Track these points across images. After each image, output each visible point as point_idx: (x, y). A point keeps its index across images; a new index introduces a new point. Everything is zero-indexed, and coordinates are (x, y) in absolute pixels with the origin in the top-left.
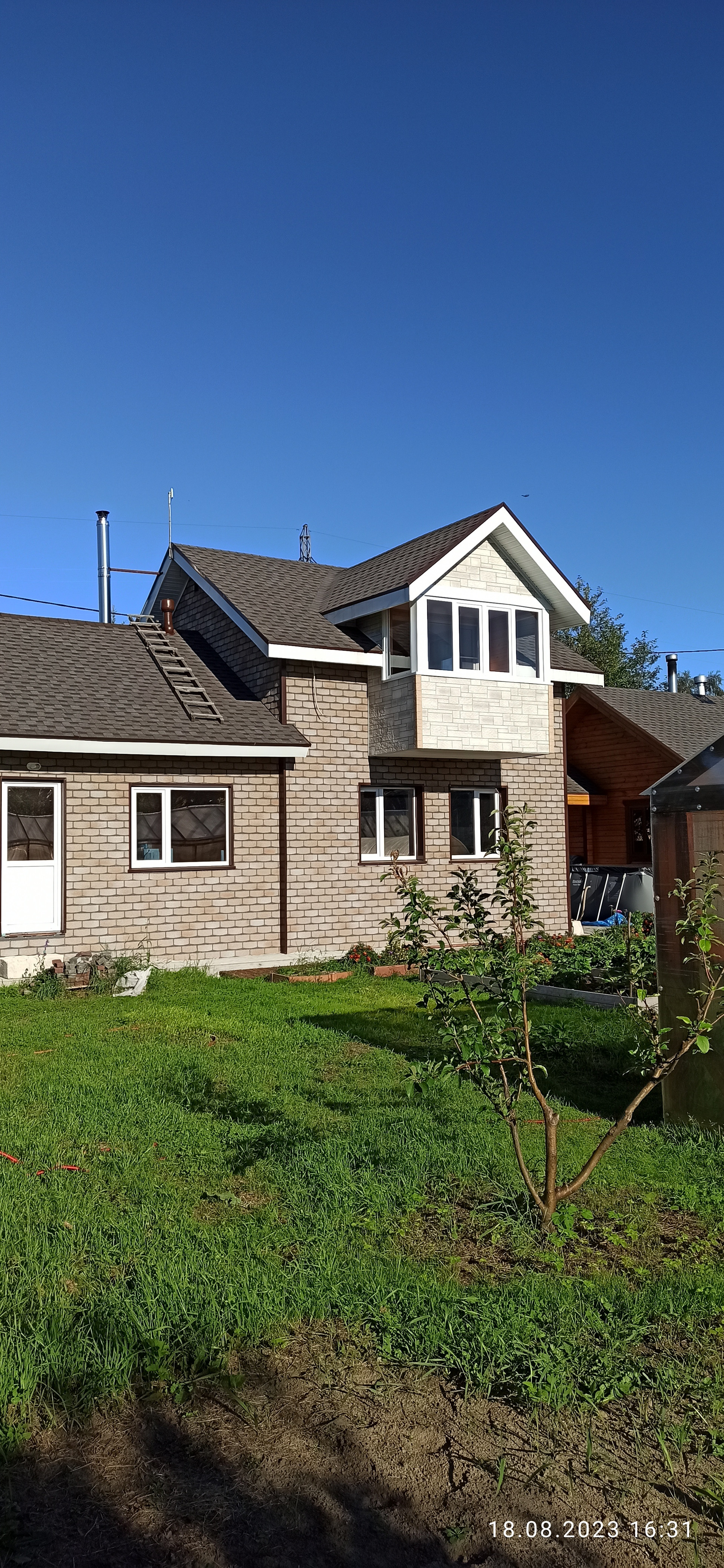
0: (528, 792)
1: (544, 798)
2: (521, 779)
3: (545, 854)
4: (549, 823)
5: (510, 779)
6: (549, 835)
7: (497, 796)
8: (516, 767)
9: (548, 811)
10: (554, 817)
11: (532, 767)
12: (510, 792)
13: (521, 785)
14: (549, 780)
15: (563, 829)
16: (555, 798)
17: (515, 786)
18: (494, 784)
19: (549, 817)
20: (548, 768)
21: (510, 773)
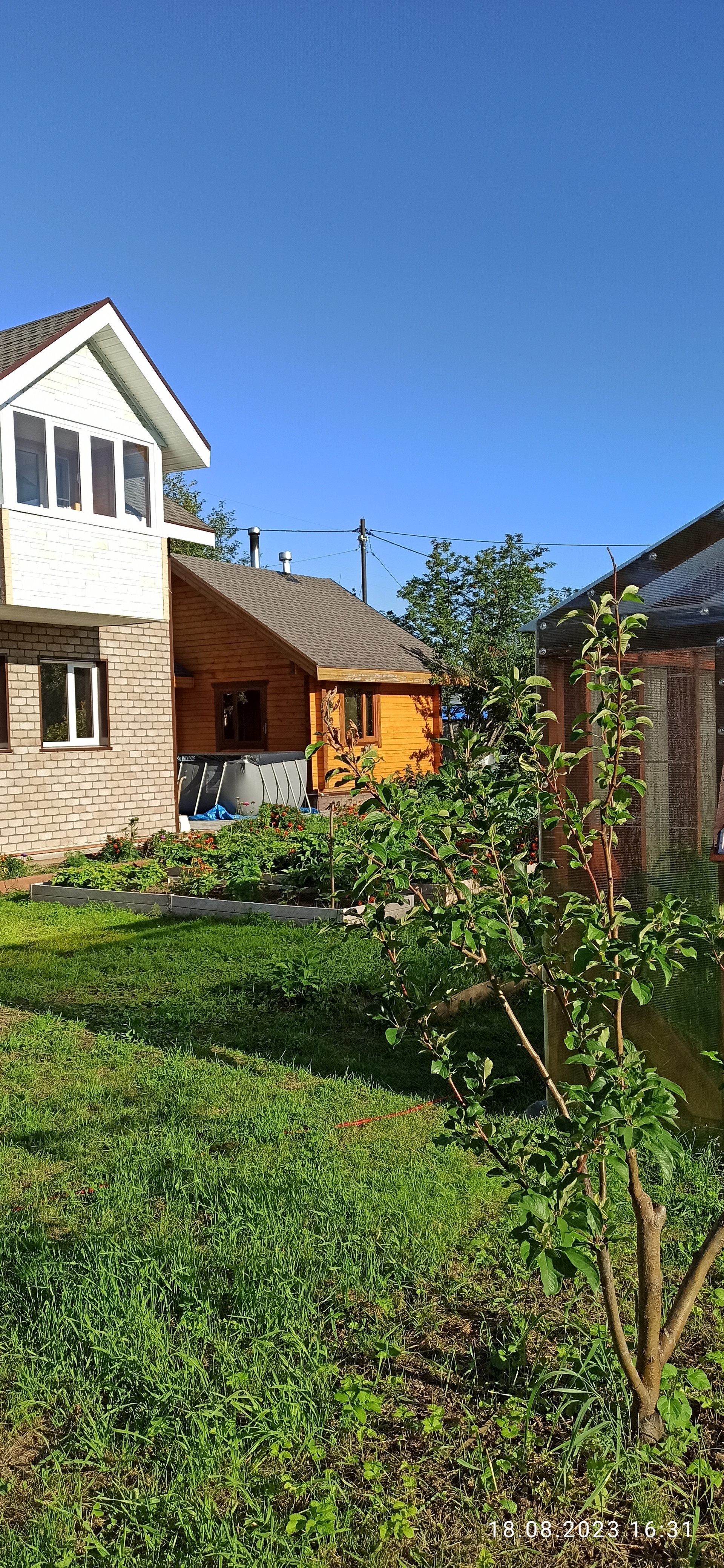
0: (131, 667)
1: (149, 675)
2: (123, 652)
3: (150, 740)
4: (154, 704)
5: (110, 651)
6: (155, 718)
7: (95, 672)
8: (117, 637)
9: (154, 690)
10: (160, 697)
11: (134, 638)
12: (110, 666)
13: (123, 659)
14: (154, 654)
15: (170, 711)
16: (160, 676)
17: (117, 659)
18: (92, 656)
19: (155, 697)
20: (153, 640)
21: (111, 644)
